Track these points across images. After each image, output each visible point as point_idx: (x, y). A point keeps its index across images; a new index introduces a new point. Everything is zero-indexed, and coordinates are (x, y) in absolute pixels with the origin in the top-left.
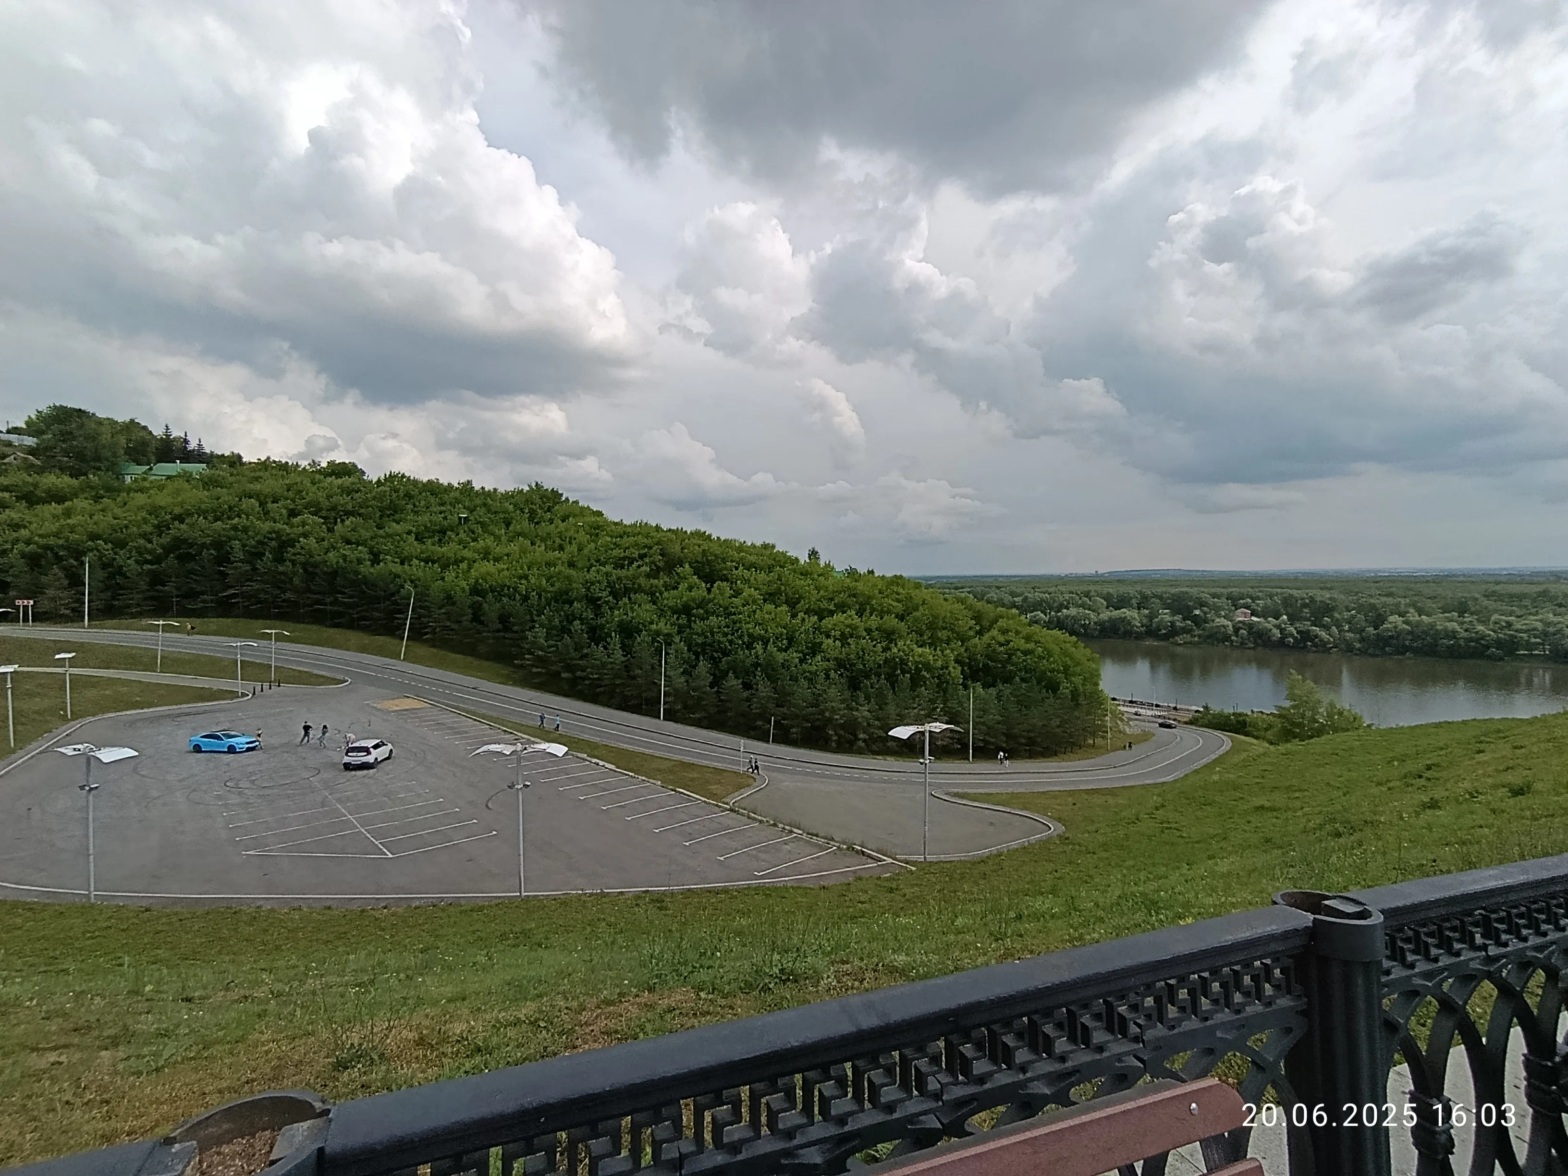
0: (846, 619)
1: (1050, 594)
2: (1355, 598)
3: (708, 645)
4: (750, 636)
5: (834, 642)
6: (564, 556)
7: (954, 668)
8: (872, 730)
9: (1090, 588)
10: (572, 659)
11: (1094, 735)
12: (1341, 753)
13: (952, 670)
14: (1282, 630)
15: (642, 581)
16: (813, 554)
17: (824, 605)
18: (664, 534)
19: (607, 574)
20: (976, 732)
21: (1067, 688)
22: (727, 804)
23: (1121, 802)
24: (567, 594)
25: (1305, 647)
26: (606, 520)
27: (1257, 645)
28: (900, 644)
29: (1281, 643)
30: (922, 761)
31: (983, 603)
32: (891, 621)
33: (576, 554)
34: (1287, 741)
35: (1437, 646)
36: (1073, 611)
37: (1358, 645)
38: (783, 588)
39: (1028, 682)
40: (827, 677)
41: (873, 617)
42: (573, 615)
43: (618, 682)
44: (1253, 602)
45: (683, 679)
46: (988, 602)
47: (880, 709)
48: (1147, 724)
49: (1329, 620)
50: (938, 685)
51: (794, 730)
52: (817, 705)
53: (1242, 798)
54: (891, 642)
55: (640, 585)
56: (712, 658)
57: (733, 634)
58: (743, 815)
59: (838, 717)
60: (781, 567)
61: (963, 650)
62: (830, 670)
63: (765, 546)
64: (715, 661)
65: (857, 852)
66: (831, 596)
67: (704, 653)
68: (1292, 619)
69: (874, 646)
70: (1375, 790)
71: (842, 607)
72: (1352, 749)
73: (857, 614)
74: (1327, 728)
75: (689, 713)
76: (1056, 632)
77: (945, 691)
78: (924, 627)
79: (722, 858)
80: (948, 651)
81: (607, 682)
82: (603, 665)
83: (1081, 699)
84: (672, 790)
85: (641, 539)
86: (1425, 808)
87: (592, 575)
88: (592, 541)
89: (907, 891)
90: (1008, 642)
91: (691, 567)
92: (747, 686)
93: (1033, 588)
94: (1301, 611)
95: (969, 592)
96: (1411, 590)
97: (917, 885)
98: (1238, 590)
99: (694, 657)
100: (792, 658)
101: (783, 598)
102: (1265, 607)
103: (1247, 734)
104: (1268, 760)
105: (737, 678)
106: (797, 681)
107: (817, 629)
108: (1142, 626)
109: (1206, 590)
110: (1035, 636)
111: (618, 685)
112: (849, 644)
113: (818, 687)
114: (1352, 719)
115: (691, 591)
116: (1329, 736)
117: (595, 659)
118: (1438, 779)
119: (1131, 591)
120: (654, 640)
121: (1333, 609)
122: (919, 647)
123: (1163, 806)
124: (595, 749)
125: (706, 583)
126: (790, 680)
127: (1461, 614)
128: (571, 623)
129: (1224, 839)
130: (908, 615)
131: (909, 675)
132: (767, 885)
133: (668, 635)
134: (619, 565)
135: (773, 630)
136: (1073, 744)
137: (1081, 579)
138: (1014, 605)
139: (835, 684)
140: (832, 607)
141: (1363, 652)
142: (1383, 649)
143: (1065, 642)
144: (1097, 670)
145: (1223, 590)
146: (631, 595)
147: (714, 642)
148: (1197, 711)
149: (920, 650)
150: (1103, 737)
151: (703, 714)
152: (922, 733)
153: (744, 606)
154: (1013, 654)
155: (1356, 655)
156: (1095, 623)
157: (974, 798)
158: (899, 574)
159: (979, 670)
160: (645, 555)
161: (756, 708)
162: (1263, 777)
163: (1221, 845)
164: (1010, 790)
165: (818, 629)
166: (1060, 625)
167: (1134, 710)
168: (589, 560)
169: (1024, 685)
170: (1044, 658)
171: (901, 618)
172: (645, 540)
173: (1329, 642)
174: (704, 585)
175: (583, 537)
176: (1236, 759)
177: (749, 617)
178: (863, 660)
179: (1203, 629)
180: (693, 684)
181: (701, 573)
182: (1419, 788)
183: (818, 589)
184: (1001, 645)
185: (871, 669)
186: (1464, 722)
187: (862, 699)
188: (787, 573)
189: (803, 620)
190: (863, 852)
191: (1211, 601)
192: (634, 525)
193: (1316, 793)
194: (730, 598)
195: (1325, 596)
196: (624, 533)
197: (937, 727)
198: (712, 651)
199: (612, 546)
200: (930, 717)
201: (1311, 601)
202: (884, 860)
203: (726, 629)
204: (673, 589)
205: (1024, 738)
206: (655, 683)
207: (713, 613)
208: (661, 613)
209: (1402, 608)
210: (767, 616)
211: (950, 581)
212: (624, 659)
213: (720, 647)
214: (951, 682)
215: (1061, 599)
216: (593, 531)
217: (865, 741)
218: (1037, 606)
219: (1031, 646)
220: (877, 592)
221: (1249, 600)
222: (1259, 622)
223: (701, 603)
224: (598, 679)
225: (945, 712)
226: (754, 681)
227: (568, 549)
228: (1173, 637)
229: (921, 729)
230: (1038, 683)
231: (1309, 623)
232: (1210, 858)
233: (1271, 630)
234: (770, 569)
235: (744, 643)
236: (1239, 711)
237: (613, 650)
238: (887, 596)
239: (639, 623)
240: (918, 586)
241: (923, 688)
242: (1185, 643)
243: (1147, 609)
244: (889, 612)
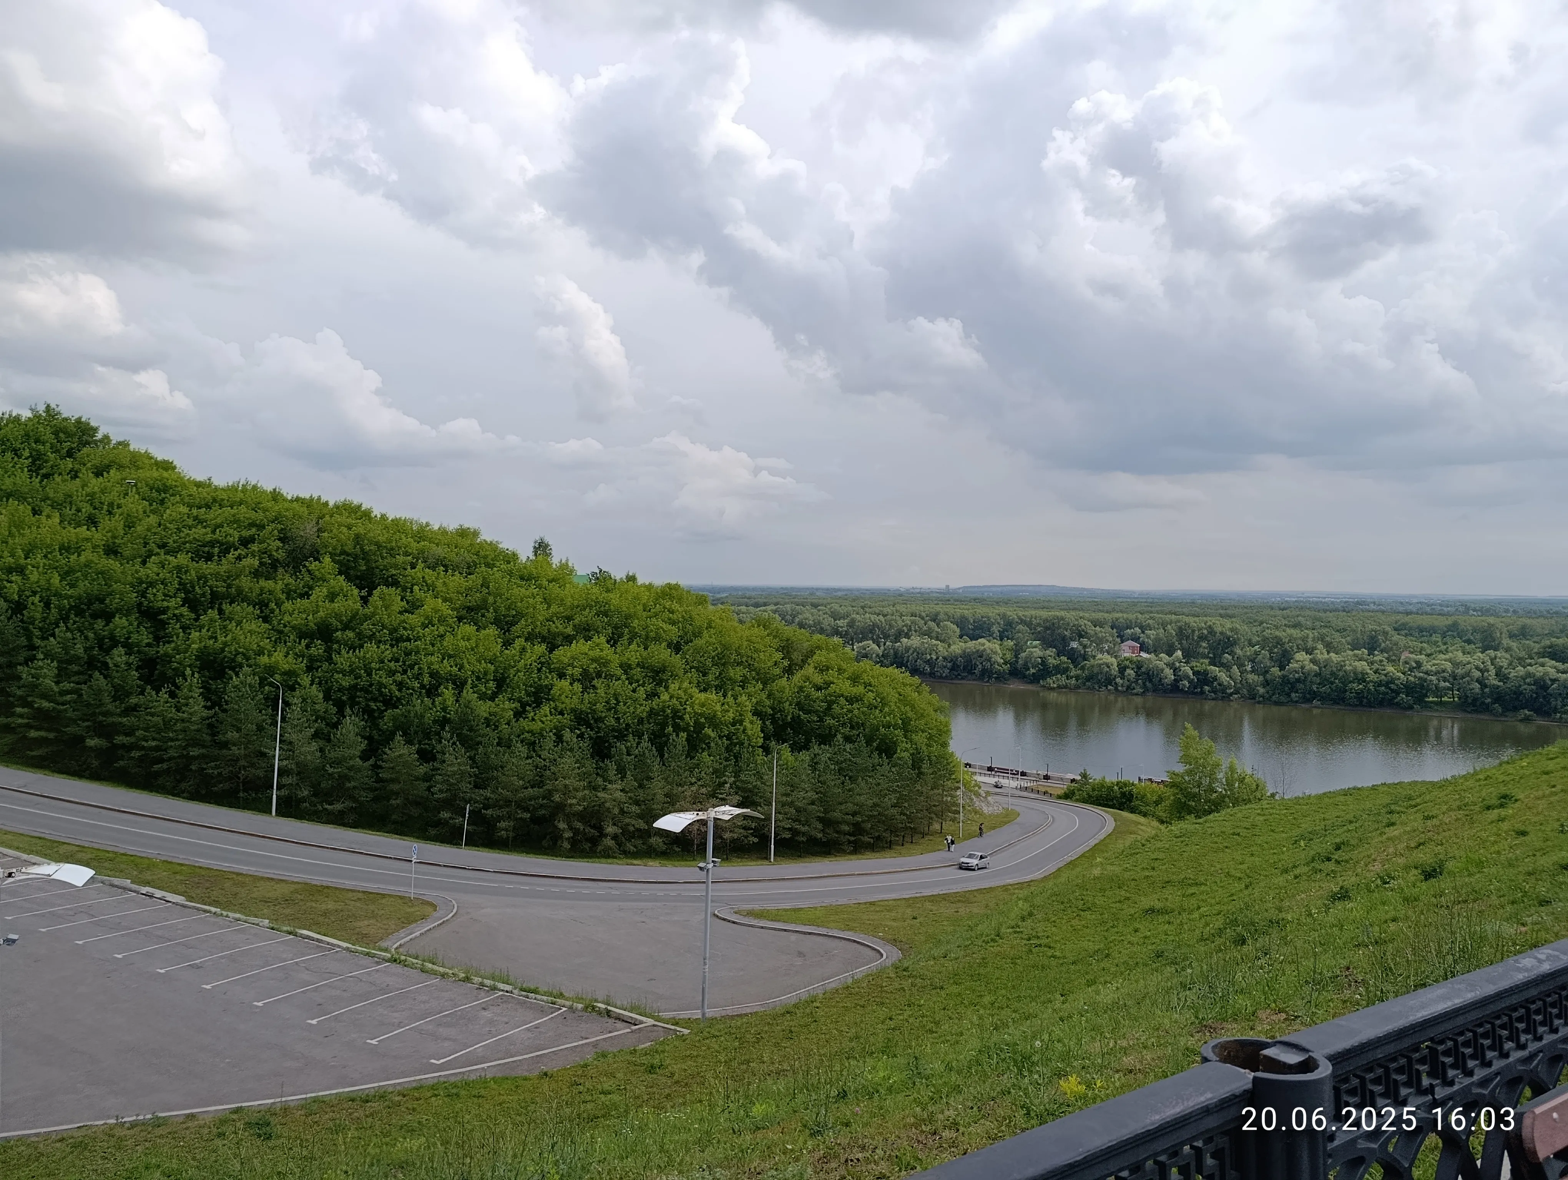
0: (591, 649)
1: (884, 616)
2: (1259, 629)
3: (361, 690)
4: (433, 675)
5: (571, 684)
6: (98, 536)
7: (752, 722)
8: (627, 820)
9: (938, 608)
10: (106, 714)
11: (940, 815)
12: (1243, 832)
13: (749, 726)
14: (1175, 670)
15: (245, 582)
16: (542, 548)
17: (558, 626)
18: (286, 505)
19: (179, 568)
20: (780, 817)
21: (907, 750)
22: (386, 950)
23: (975, 910)
24: (102, 601)
25: (1202, 692)
26: (180, 478)
27: (1146, 690)
28: (674, 686)
29: (1175, 688)
30: (702, 865)
31: (794, 627)
32: (661, 654)
33: (122, 532)
34: (1180, 818)
35: (1346, 691)
36: (915, 641)
37: (1261, 690)
38: (491, 599)
39: (854, 742)
40: (559, 739)
41: (633, 646)
42: (112, 638)
43: (195, 752)
44: (1143, 632)
45: (314, 746)
46: (801, 625)
47: (641, 786)
48: (1011, 800)
49: (1230, 657)
50: (728, 749)
51: (503, 824)
52: (540, 784)
53: (1128, 899)
54: (659, 684)
55: (240, 591)
56: (367, 711)
57: (405, 672)
58: (412, 966)
59: (574, 801)
60: (488, 565)
61: (764, 696)
62: (563, 727)
63: (463, 533)
64: (372, 717)
65: (600, 1013)
66: (568, 613)
67: (353, 703)
68: (1188, 655)
69: (634, 691)
70: (1280, 880)
71: (586, 631)
72: (1254, 826)
73: (608, 642)
74: (1227, 799)
75: (321, 803)
76: (893, 671)
77: (737, 757)
78: (709, 663)
79: (374, 1042)
80: (744, 698)
81: (172, 753)
82: (168, 724)
83: (925, 767)
84: (290, 933)
85: (243, 512)
86: (1335, 899)
87: (151, 570)
88: (154, 512)
89: (676, 1068)
90: (828, 684)
91: (333, 561)
92: (426, 756)
93: (863, 607)
94: (1198, 645)
95: (775, 612)
96: (1320, 620)
97: (690, 1056)
98: (1125, 616)
99: (334, 710)
100: (503, 710)
101: (490, 615)
102: (1158, 639)
103: (1133, 811)
104: (1159, 845)
105: (409, 742)
106: (509, 747)
107: (543, 665)
108: (1005, 663)
109: (1087, 615)
110: (865, 676)
111: (194, 758)
112: (594, 687)
113: (544, 754)
114: (1254, 787)
115: (332, 601)
116: (1229, 810)
117: (152, 715)
118: (1347, 861)
119: (992, 612)
120: (263, 682)
121: (1235, 643)
122: (701, 691)
123: (1031, 914)
124: (148, 868)
125: (361, 588)
126: (498, 744)
127: (1371, 651)
128: (108, 651)
129: (1107, 956)
130: (686, 643)
131: (685, 735)
132: (453, 1079)
133: (290, 673)
134: (203, 553)
135: (472, 665)
136: (914, 831)
137: (925, 597)
138: (836, 632)
139: (571, 750)
140: (569, 630)
141: (1266, 700)
142: (1289, 695)
143: (905, 685)
144: (947, 725)
145: (1106, 615)
146: (224, 607)
147: (371, 685)
148: (1073, 781)
149: (703, 696)
150: (953, 820)
151: (349, 804)
152: (703, 823)
153: (424, 626)
154: (834, 702)
155: (1259, 702)
156: (944, 658)
157: (776, 916)
158: (674, 582)
159: (786, 725)
160: (251, 540)
161: (441, 791)
162: (1153, 869)
163: (1102, 965)
164: (827, 901)
165: (548, 664)
166: (898, 660)
167: (992, 780)
168: (146, 544)
169: (848, 747)
170: (876, 708)
171: (676, 648)
172: (252, 515)
173: (1229, 687)
174: (356, 591)
175: (133, 504)
176: (1120, 845)
177: (433, 645)
178: (616, 712)
179: (1083, 668)
180: (333, 755)
181: (352, 572)
182: (1328, 874)
183: (547, 601)
184: (819, 689)
185: (627, 725)
186: (1374, 788)
187: (612, 773)
188: (498, 575)
189: (524, 649)
190: (608, 1013)
191: (1091, 629)
192: (233, 489)
193: (1215, 888)
194: (401, 613)
195: (1223, 626)
196: (215, 500)
197: (726, 812)
198: (367, 700)
199: (190, 522)
200: (716, 797)
201: (1209, 632)
202: (641, 1022)
203: (392, 664)
204: (302, 596)
205: (848, 824)
206: (263, 755)
207: (371, 638)
208: (279, 637)
209: (1310, 644)
210: (462, 644)
211: (748, 594)
212: (206, 713)
213: (381, 693)
214: (746, 745)
215: (900, 623)
216: (155, 494)
217: (615, 837)
218: (868, 632)
219: (860, 689)
220: (640, 607)
221: (1138, 630)
222: (1149, 659)
223: (350, 621)
224: (157, 749)
225: (737, 789)
226: (439, 747)
227: (106, 523)
228: (1044, 679)
229: (702, 816)
230: (869, 743)
231: (1207, 661)
232: (1090, 983)
233: (1162, 670)
234: (470, 569)
235: (423, 686)
236: (1124, 779)
237: (187, 698)
238: (656, 615)
239: (238, 653)
240: (701, 600)
241: (705, 753)
242: (1059, 687)
243: (1012, 639)
244: (657, 639)
